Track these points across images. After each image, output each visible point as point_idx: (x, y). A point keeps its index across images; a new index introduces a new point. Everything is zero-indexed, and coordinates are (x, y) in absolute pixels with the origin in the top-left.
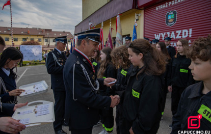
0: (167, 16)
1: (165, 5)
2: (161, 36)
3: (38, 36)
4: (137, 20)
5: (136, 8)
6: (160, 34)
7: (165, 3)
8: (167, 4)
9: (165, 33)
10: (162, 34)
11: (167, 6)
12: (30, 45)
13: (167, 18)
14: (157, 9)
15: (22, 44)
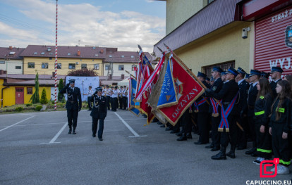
0: (287, 32)
1: (285, 14)
2: (278, 63)
3: (93, 59)
4: (245, 37)
5: (240, 20)
6: (277, 60)
7: (285, 10)
8: (286, 12)
9: (284, 59)
10: (279, 60)
11: (286, 16)
12: (81, 75)
13: (287, 35)
14: (273, 20)
15: (69, 75)
